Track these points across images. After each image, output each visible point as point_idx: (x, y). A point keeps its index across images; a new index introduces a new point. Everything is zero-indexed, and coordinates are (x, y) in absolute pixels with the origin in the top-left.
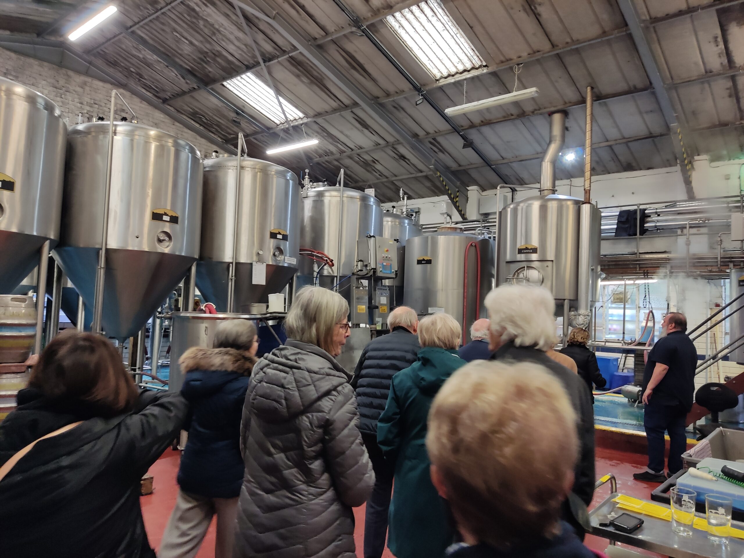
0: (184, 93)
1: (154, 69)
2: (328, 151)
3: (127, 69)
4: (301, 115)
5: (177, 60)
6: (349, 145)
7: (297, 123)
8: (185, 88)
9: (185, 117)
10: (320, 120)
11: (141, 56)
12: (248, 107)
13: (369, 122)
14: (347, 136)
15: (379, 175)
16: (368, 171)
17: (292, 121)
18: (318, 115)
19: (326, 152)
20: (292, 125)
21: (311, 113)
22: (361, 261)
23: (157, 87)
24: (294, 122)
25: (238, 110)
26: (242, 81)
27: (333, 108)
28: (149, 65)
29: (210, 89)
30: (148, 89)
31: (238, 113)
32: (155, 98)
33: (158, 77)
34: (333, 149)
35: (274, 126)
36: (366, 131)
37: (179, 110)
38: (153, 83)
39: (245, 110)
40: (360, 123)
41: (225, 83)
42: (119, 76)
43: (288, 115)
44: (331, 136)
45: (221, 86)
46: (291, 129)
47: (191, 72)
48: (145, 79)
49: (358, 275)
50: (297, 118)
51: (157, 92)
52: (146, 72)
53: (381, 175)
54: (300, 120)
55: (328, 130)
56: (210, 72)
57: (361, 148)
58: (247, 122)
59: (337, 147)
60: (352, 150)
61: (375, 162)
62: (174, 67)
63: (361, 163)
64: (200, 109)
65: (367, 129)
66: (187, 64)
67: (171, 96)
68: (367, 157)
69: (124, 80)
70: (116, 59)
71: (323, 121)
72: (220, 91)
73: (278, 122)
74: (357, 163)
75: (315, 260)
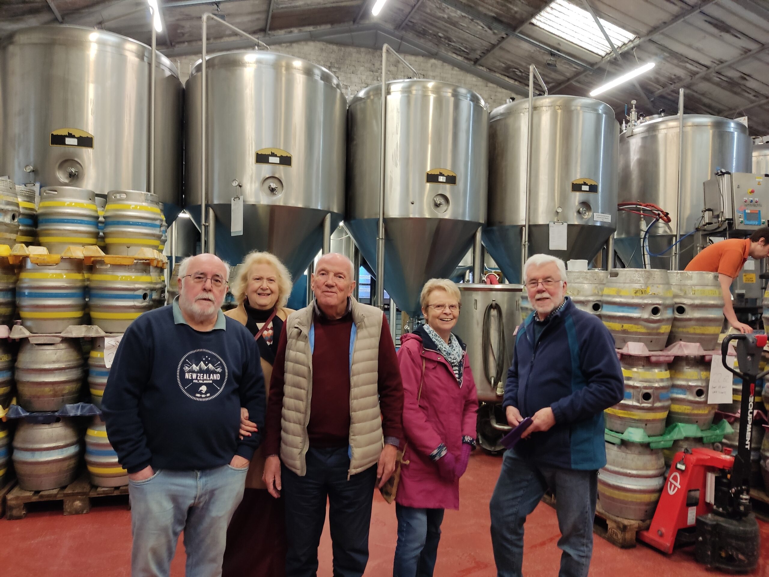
0: (494, 46)
1: (461, 27)
2: (673, 77)
3: (436, 35)
4: (631, 36)
5: (481, 9)
6: (703, 63)
7: (626, 49)
8: (494, 40)
9: (498, 75)
10: (656, 37)
11: (446, 16)
12: (564, 43)
13: (730, 20)
14: (698, 50)
15: (755, 96)
16: (736, 93)
17: (621, 47)
18: (654, 29)
19: (671, 79)
20: (620, 52)
21: (644, 30)
22: (709, 210)
23: (466, 48)
24: (623, 48)
25: (553, 50)
26: (553, 12)
27: (673, 15)
28: (455, 24)
29: (519, 33)
30: (458, 53)
31: (552, 54)
32: (466, 61)
33: (466, 36)
34: (680, 72)
35: (598, 59)
36: (727, 36)
37: (492, 68)
38: (462, 44)
39: (561, 48)
40: (715, 26)
41: (534, 21)
42: (430, 46)
43: (613, 41)
44: (674, 55)
45: (531, 26)
46: (619, 57)
47: (497, 19)
48: (454, 42)
49: (705, 230)
50: (626, 42)
51: (468, 54)
52: (454, 33)
53: (757, 94)
54: (630, 43)
55: (670, 48)
56: (516, 12)
57: (722, 62)
58: (565, 63)
59: (685, 68)
60: (708, 67)
61: (745, 79)
62: (479, 18)
63: (724, 84)
64: (512, 61)
65: (728, 31)
66: (492, 11)
67: (482, 55)
68: (732, 74)
69: (434, 49)
70: (424, 28)
71: (661, 36)
72: (530, 33)
73: (603, 54)
74: (718, 85)
75: (642, 216)
